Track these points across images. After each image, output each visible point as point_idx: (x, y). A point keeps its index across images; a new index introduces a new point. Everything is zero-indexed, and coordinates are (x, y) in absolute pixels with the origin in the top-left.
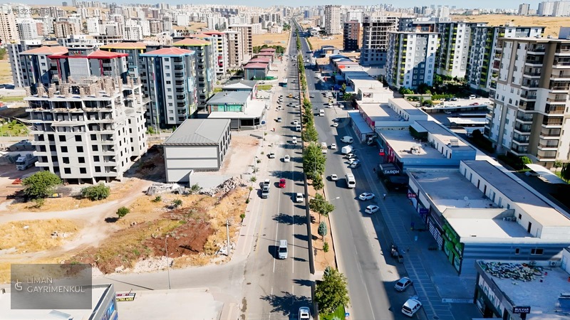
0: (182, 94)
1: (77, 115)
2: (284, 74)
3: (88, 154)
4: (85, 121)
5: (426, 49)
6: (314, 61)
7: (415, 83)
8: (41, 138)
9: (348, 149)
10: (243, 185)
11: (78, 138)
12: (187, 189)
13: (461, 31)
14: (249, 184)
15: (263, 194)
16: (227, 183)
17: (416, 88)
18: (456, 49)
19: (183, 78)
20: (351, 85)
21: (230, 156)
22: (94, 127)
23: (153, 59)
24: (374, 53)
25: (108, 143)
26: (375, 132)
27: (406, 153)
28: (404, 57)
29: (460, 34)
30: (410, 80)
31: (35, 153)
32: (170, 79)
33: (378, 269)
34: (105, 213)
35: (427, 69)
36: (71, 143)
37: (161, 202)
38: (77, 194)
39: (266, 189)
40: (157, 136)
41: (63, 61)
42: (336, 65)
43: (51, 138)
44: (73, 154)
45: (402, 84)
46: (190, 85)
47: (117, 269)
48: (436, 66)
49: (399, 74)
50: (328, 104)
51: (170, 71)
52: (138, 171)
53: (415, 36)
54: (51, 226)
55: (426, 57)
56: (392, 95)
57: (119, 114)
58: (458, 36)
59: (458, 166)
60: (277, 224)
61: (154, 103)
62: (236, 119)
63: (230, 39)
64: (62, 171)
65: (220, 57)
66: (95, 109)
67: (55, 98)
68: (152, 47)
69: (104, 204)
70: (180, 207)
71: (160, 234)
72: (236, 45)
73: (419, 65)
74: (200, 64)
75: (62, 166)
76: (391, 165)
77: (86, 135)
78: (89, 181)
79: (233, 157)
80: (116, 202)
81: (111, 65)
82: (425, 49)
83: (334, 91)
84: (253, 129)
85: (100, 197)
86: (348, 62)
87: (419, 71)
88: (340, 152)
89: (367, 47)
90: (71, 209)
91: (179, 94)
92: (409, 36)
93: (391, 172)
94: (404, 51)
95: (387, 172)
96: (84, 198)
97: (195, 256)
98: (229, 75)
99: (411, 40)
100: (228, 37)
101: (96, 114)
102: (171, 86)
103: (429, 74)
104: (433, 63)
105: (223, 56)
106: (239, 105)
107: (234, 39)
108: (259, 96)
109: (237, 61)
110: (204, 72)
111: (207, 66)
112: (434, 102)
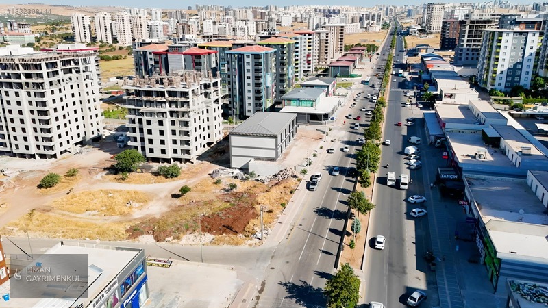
0: (260, 88)
1: (161, 103)
2: (370, 72)
3: (168, 137)
4: (167, 108)
5: (524, 48)
6: (405, 59)
7: (509, 85)
8: (133, 121)
9: (411, 150)
10: (295, 176)
11: (161, 123)
12: (246, 175)
14: (301, 176)
15: (311, 187)
16: (281, 173)
17: (509, 90)
19: (262, 74)
20: (435, 85)
21: (290, 148)
22: (174, 114)
23: (236, 56)
24: (470, 52)
25: (184, 129)
26: (443, 134)
27: (470, 158)
28: (497, 57)
30: (503, 82)
31: (129, 134)
32: (250, 74)
33: (406, 274)
34: (173, 190)
35: (524, 70)
36: (155, 127)
37: (220, 185)
38: (156, 171)
39: (314, 182)
40: (235, 126)
41: (164, 56)
42: (425, 64)
43: (140, 121)
44: (156, 137)
45: (493, 85)
46: (269, 80)
47: (167, 239)
48: (535, 67)
49: (490, 74)
50: (405, 104)
51: (250, 67)
52: (210, 156)
53: (511, 35)
54: (128, 196)
55: (523, 57)
56: (478, 96)
57: (196, 104)
59: (525, 176)
60: (316, 216)
61: (236, 96)
62: (305, 114)
63: (321, 38)
64: (147, 150)
65: (308, 56)
66: (175, 99)
67: (145, 88)
68: (237, 45)
69: (175, 182)
70: (235, 191)
71: (211, 213)
72: (327, 43)
73: (515, 65)
74: (282, 61)
75: (148, 146)
76: (452, 169)
77: (167, 121)
78: (168, 161)
79: (294, 149)
80: (185, 181)
81: (201, 60)
82: (522, 48)
83: (416, 90)
84: (321, 124)
85: (172, 176)
86: (439, 61)
87: (514, 73)
88: (402, 153)
89: (462, 45)
90: (149, 183)
91: (257, 88)
92: (504, 35)
93: (448, 176)
94: (498, 50)
95: (443, 176)
96: (160, 175)
97: (233, 236)
98: (316, 73)
99: (507, 38)
100: (319, 37)
101: (176, 103)
102: (250, 81)
103: (527, 76)
104: (532, 64)
105: (312, 54)
106: (311, 101)
107: (325, 38)
108: (336, 93)
109: (326, 59)
110: (285, 69)
111: (289, 64)
112: (526, 106)
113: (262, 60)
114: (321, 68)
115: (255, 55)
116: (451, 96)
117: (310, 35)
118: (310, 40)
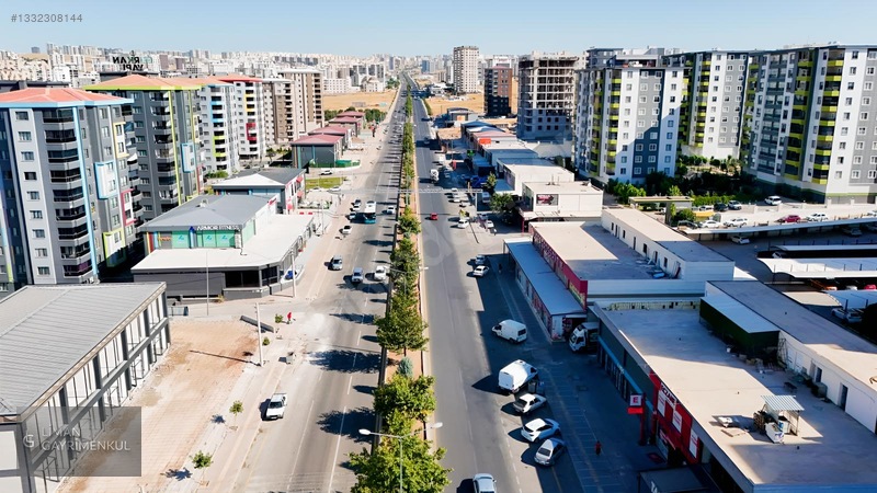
0: (74, 204)
2: (375, 156)
5: (660, 100)
6: (434, 132)
7: (639, 171)
9: (517, 373)
13: (718, 68)
17: (641, 180)
18: (709, 104)
19: (80, 164)
20: (504, 175)
24: (543, 116)
26: (587, 311)
27: (750, 437)
28: (614, 118)
29: (717, 73)
30: (629, 166)
32: (36, 166)
35: (663, 142)
42: (472, 139)
45: (611, 173)
46: (107, 180)
49: (604, 152)
50: (457, 220)
51: (34, 145)
53: (636, 74)
55: (659, 118)
56: (602, 198)
58: (712, 79)
63: (277, 93)
65: (250, 125)
72: (288, 103)
73: (647, 133)
74: (160, 132)
82: (657, 100)
83: (470, 191)
86: (495, 133)
87: (646, 147)
89: (530, 105)
91: (62, 205)
92: (624, 74)
94: (615, 105)
98: (268, 159)
99: (629, 81)
100: (272, 90)
102: (39, 185)
104: (675, 130)
105: (257, 124)
106: (229, 231)
107: (284, 93)
108: (306, 203)
109: (291, 134)
110: (172, 151)
111: (183, 137)
112: (698, 213)
113: (75, 125)
114: (279, 151)
115: (44, 110)
116: (550, 200)
117: (248, 84)
118: (250, 96)
